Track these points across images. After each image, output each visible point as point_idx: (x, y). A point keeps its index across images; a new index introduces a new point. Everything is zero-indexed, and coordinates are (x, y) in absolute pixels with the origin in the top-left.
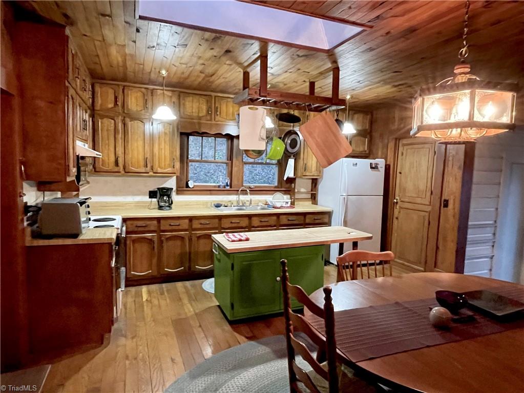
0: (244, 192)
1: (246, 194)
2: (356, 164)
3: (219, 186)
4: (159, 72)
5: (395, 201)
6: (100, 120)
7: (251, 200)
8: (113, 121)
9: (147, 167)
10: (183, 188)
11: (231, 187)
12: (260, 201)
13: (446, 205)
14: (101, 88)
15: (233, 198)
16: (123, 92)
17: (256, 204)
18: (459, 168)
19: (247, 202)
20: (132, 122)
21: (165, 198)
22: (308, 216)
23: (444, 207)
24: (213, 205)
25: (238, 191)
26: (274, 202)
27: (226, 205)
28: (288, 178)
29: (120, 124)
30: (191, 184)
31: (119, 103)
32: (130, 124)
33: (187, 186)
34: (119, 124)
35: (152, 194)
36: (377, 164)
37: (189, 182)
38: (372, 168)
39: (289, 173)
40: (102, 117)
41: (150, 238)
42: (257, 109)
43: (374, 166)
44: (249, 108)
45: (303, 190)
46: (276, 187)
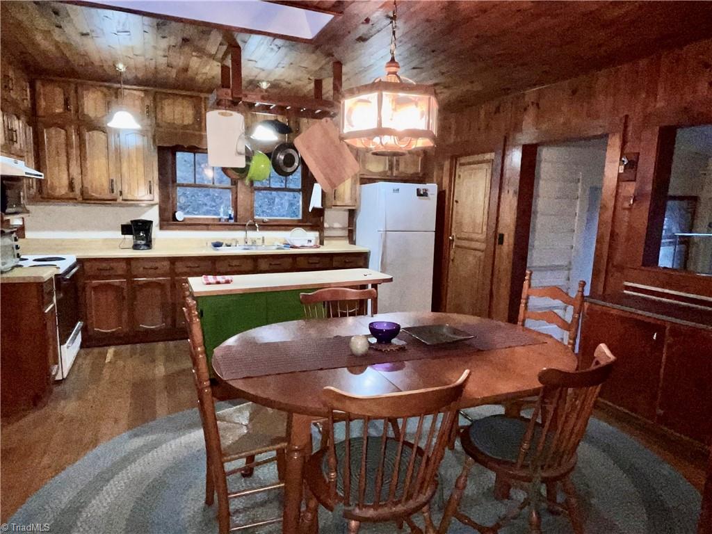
0: (252, 227)
1: (255, 229)
2: (398, 190)
3: (220, 219)
4: (114, 65)
5: (451, 238)
6: (45, 130)
7: (263, 238)
8: (63, 132)
9: (113, 192)
10: (169, 220)
11: (236, 221)
12: (276, 239)
13: (501, 242)
14: (43, 85)
15: (239, 235)
16: (76, 92)
17: (271, 242)
18: (515, 192)
19: (257, 241)
20: (90, 133)
21: (141, 234)
22: (335, 258)
23: (499, 244)
24: (210, 244)
25: (245, 225)
26: (293, 240)
27: (229, 244)
28: (314, 209)
29: (74, 137)
30: (180, 216)
31: (72, 107)
32: (87, 135)
33: (174, 219)
34: (72, 136)
35: (126, 229)
36: (426, 190)
37: (177, 214)
38: (419, 194)
39: (316, 202)
40: (48, 126)
41: (118, 284)
42: (231, 115)
43: (422, 193)
44: (219, 113)
45: (336, 225)
46: (299, 221)
